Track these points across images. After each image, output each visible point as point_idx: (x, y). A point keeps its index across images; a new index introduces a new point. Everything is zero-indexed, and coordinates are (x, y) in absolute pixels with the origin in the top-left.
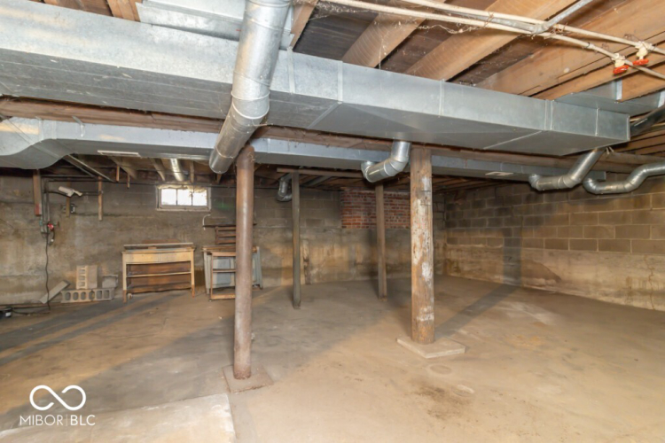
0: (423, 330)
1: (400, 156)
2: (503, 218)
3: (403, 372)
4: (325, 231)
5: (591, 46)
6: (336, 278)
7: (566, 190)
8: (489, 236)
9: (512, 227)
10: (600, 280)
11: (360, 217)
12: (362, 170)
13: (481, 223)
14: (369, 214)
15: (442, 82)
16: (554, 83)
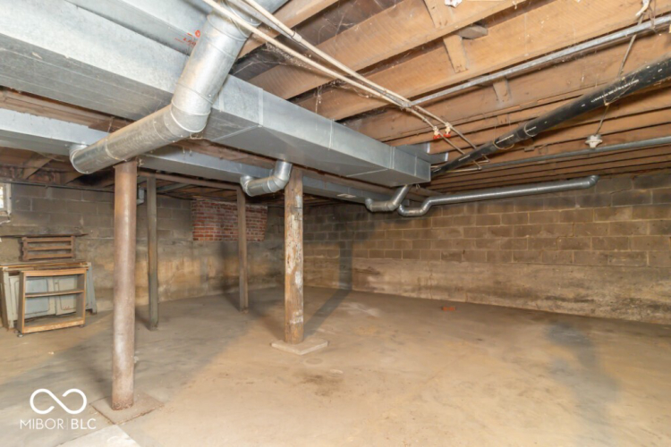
0: (295, 331)
1: (282, 175)
2: (339, 232)
3: (286, 369)
4: (174, 243)
5: (423, 117)
6: (186, 294)
7: (389, 212)
8: (328, 248)
9: (346, 241)
10: (403, 281)
11: (214, 229)
12: (242, 183)
13: (321, 237)
14: (222, 226)
15: (332, 121)
16: (399, 136)
